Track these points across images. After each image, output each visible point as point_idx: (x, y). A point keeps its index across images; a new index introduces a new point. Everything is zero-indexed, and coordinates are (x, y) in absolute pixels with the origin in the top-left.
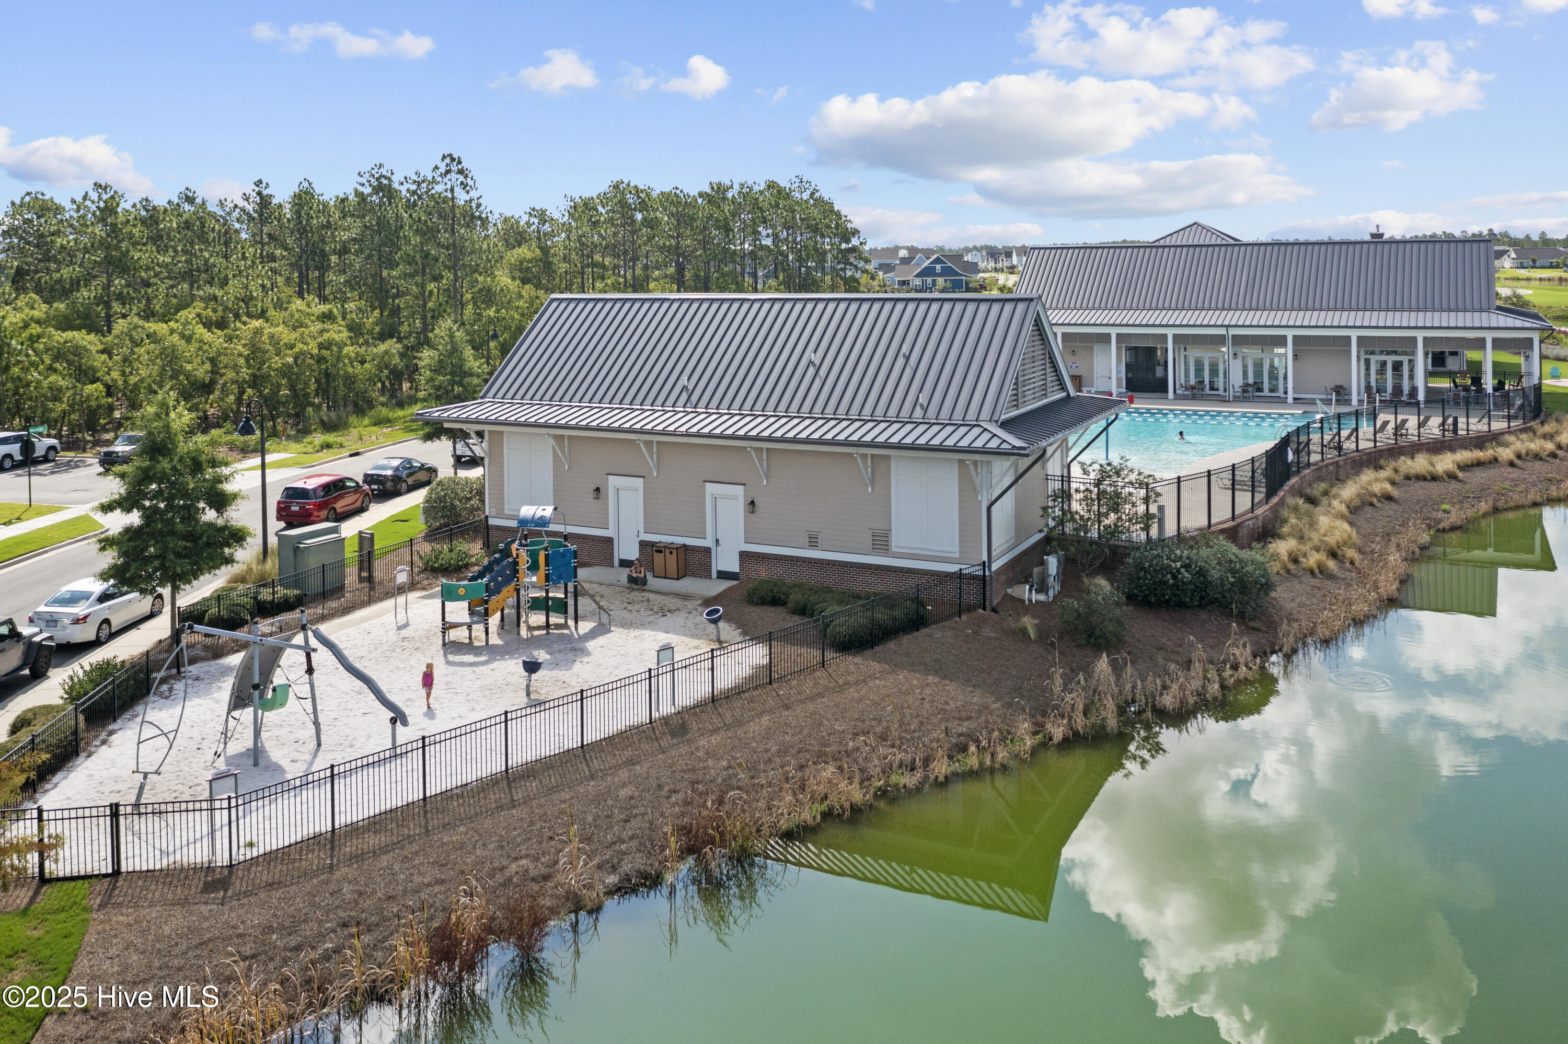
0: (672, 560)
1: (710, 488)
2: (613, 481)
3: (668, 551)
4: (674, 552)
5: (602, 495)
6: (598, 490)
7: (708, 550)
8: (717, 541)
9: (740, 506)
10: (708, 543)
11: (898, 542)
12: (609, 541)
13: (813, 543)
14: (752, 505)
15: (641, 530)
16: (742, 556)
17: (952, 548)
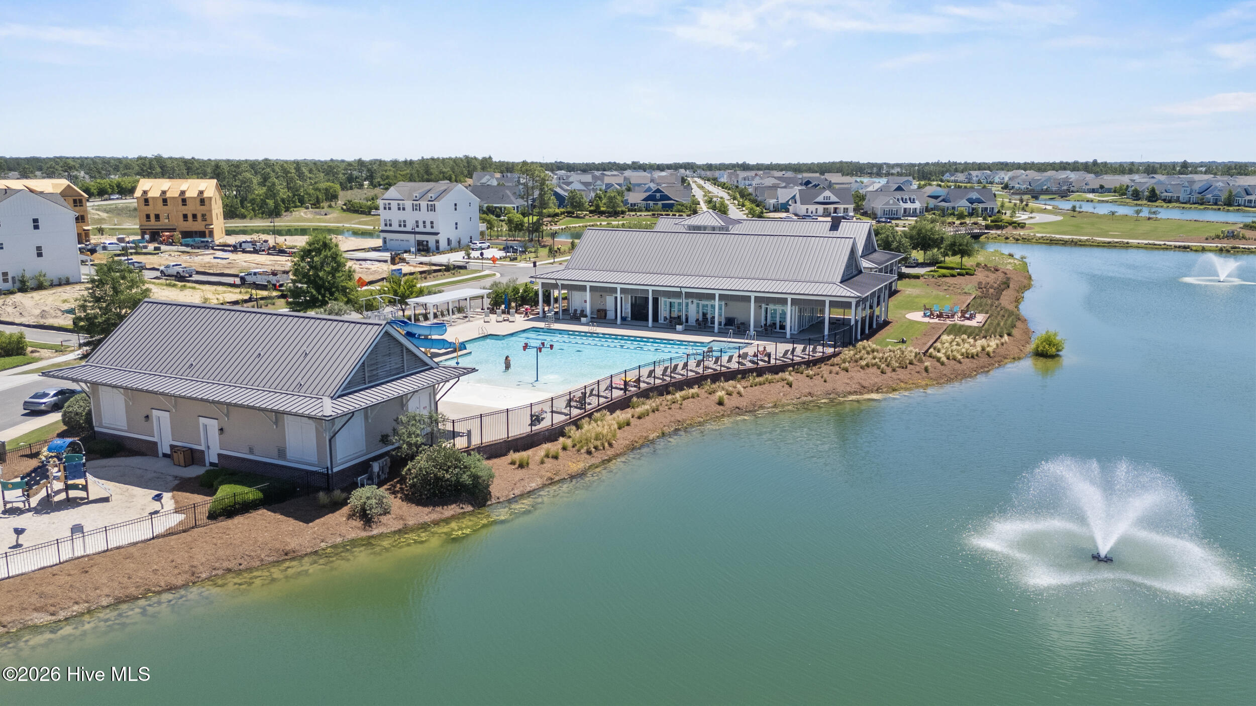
1: (202, 420)
2: (155, 413)
3: (184, 451)
5: (150, 420)
6: (148, 417)
7: (203, 452)
8: (208, 447)
9: (217, 431)
10: (202, 448)
11: (290, 454)
12: (155, 444)
13: (251, 451)
14: (221, 430)
15: (171, 439)
16: (219, 455)
17: (314, 459)
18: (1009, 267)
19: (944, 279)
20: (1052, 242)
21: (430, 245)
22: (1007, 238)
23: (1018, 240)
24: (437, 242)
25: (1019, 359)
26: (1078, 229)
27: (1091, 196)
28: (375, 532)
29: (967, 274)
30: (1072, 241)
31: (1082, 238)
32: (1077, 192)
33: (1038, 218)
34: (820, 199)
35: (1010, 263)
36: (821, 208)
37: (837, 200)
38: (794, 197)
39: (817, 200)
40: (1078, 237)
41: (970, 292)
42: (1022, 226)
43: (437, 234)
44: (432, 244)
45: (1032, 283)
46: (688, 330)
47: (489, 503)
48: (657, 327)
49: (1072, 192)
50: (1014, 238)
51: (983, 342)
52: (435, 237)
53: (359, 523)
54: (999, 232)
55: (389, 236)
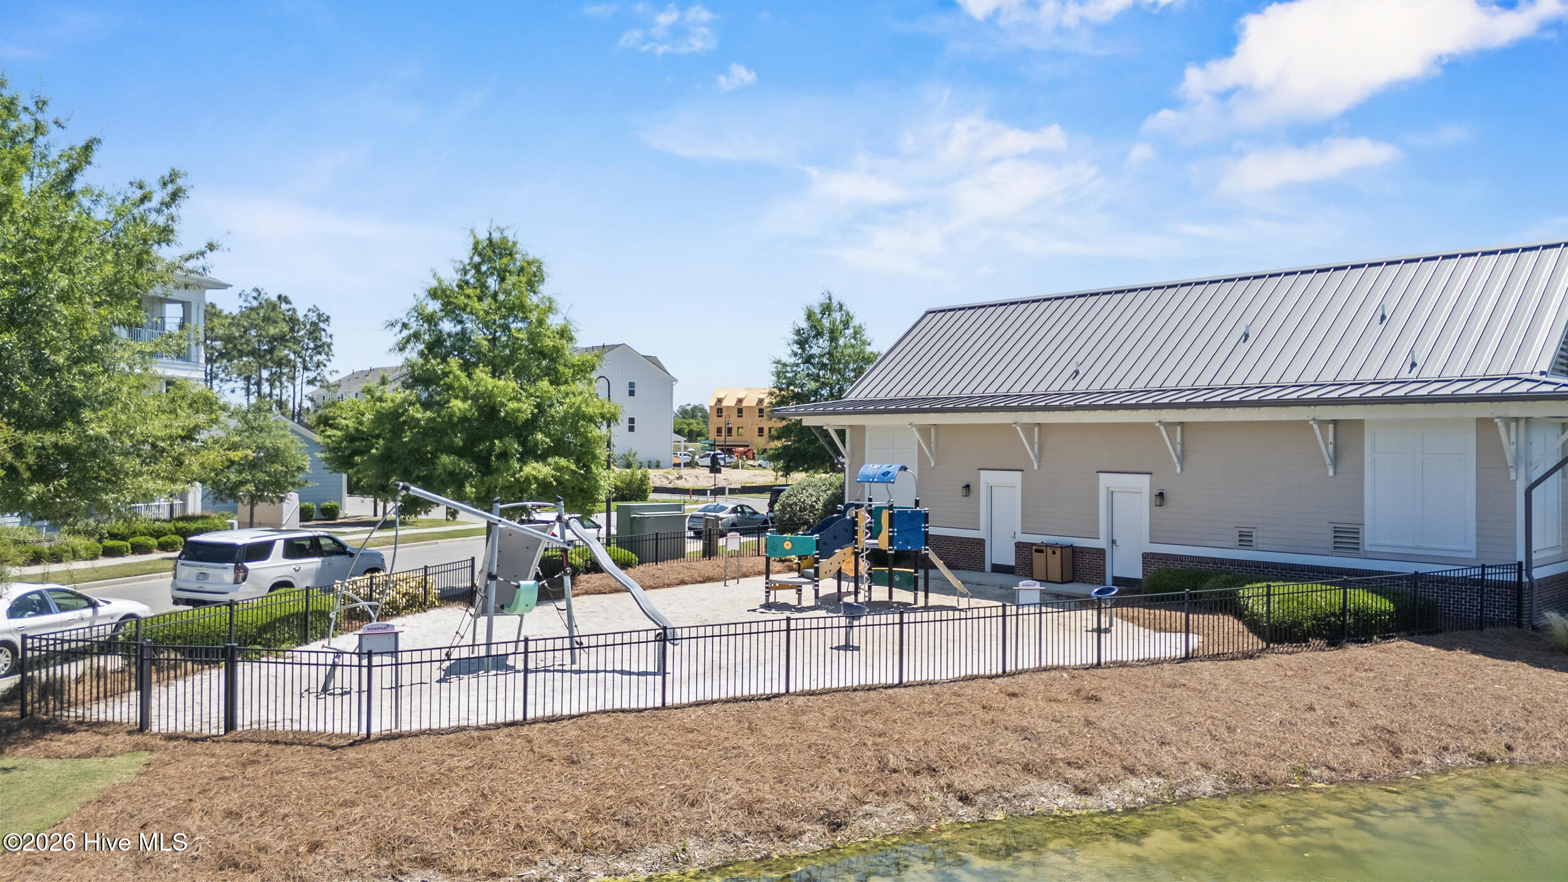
0: (1055, 561)
1: (1105, 480)
2: (986, 477)
3: (1050, 551)
4: (1058, 551)
5: (973, 495)
6: (968, 487)
7: (1101, 552)
8: (1113, 542)
9: (1145, 500)
10: (1101, 543)
11: (1370, 540)
12: (981, 543)
13: (1245, 542)
14: (1161, 497)
15: (1019, 530)
16: (1148, 558)
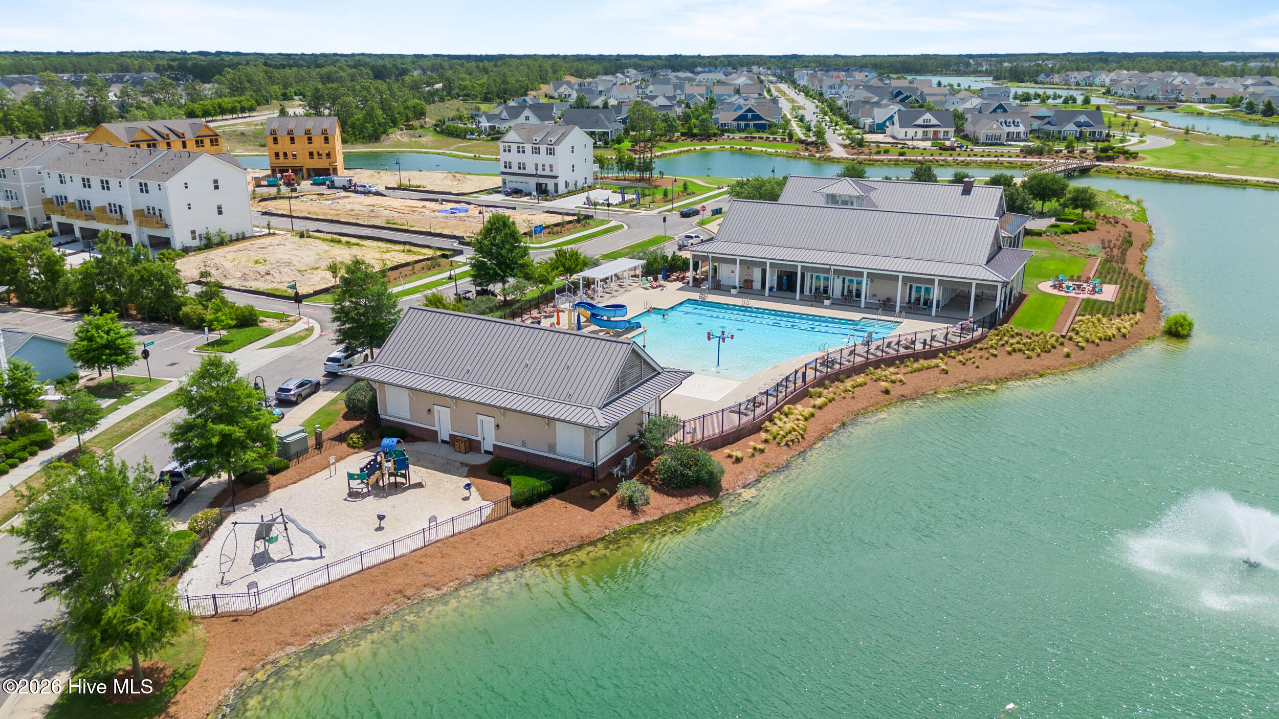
0: (464, 444)
1: (480, 418)
2: (436, 408)
4: (464, 441)
5: (432, 414)
6: (430, 411)
7: (479, 442)
8: (483, 438)
9: (493, 426)
10: (479, 439)
11: (559, 449)
12: (436, 432)
13: (524, 445)
14: (497, 426)
15: (449, 429)
16: (494, 446)
17: (581, 455)
18: (1129, 216)
19: (1066, 237)
20: (1167, 178)
21: (549, 188)
22: (1119, 172)
23: (1130, 174)
24: (556, 185)
25: (1153, 338)
26: (1193, 160)
27: (1201, 107)
28: (642, 520)
29: (1089, 229)
30: (1188, 178)
31: (1199, 173)
32: (1187, 101)
33: (1148, 142)
34: (920, 122)
35: (1128, 211)
36: (920, 131)
37: (938, 123)
38: (891, 118)
39: (916, 123)
40: (1195, 173)
41: (1095, 253)
42: (1134, 156)
43: (556, 177)
44: (551, 188)
45: (1154, 237)
46: (836, 304)
47: (721, 494)
48: (804, 301)
49: (1181, 101)
50: (1127, 173)
51: (1117, 321)
52: (555, 181)
53: (628, 512)
54: (1110, 164)
55: (508, 178)
